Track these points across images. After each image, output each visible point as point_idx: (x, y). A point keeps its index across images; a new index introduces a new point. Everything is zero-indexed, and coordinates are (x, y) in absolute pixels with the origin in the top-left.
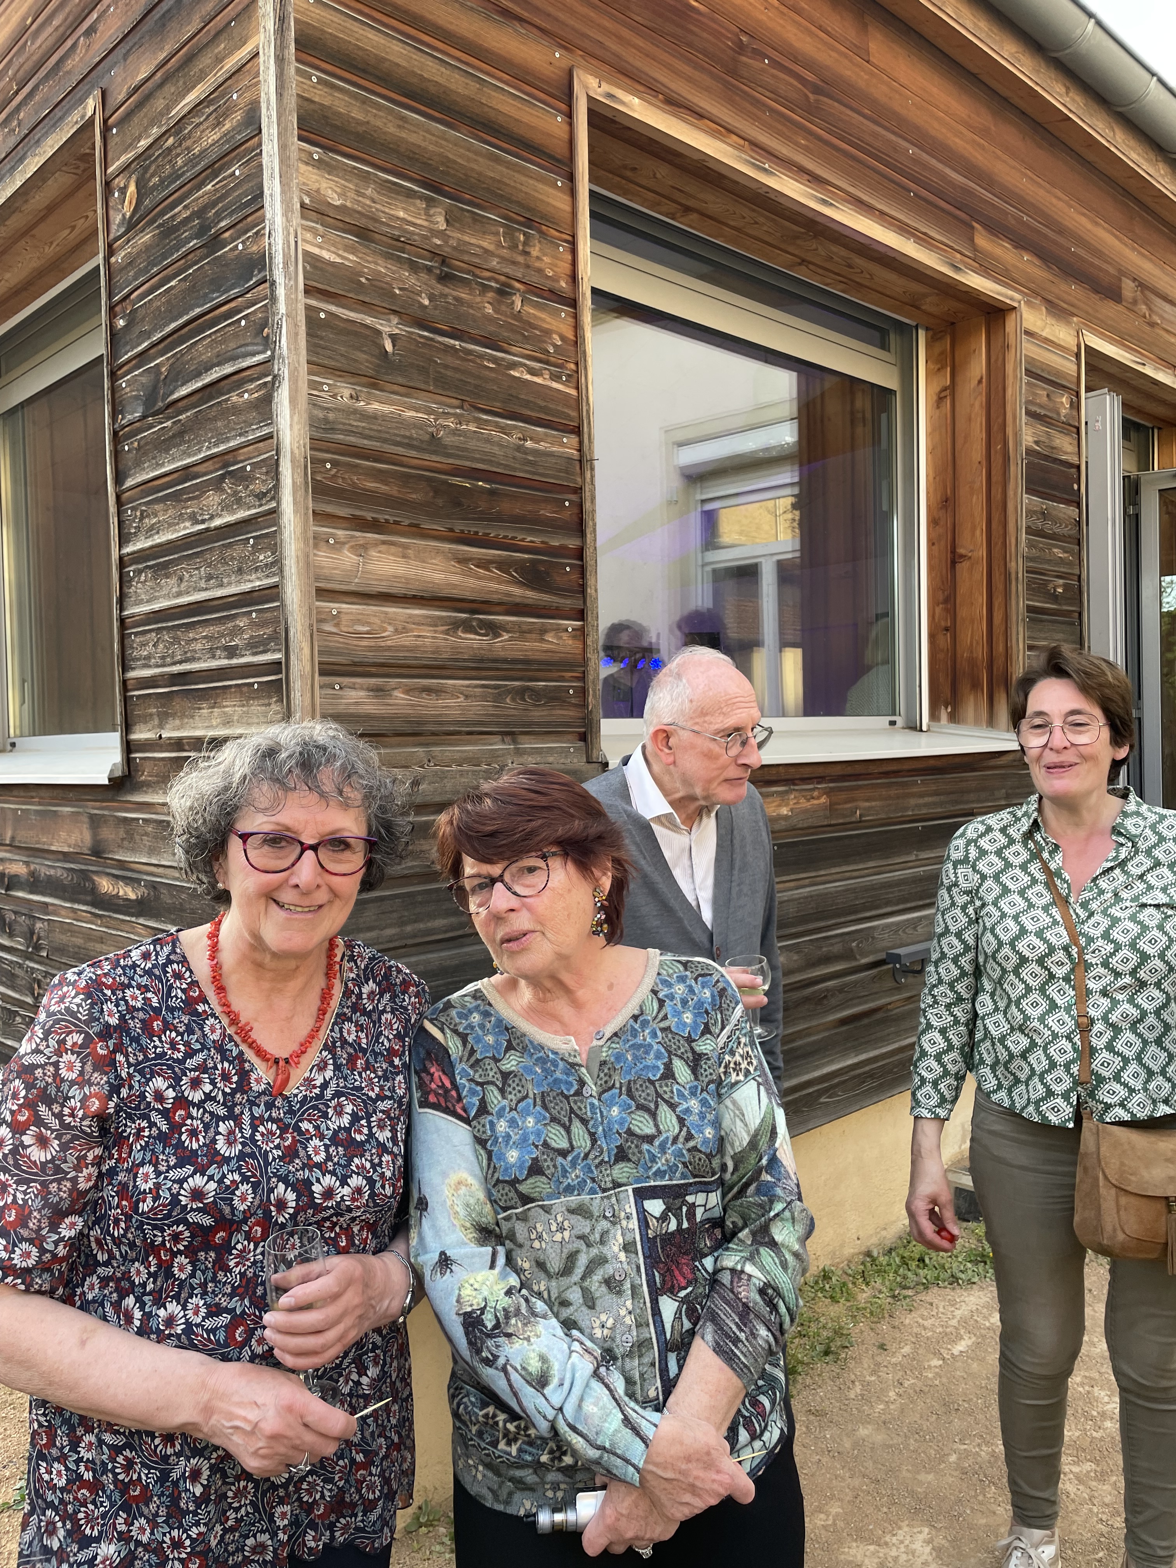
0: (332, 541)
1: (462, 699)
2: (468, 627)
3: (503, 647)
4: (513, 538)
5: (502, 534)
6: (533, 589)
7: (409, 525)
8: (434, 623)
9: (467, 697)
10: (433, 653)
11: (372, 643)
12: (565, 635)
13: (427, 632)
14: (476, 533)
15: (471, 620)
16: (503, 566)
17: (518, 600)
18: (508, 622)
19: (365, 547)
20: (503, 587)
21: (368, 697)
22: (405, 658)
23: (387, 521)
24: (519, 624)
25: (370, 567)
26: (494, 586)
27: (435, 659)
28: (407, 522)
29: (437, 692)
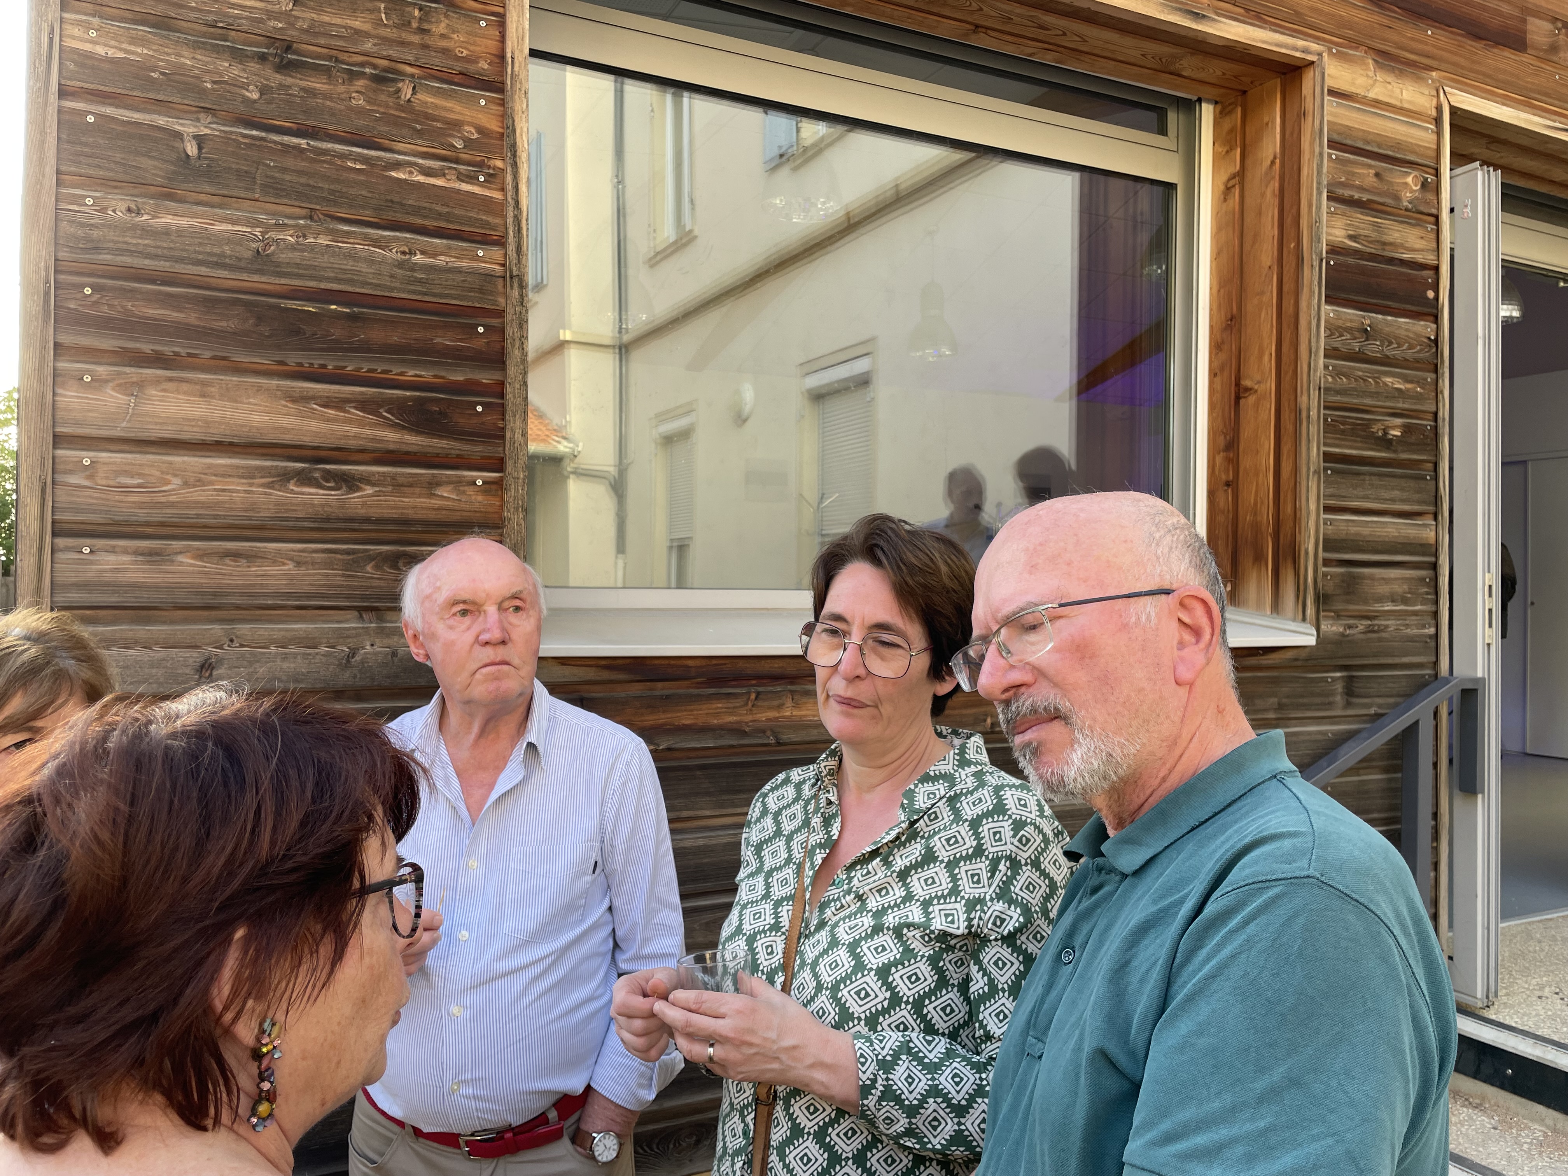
0: (87, 379)
1: (291, 565)
2: (305, 479)
3: (364, 504)
4: (384, 372)
5: (366, 367)
6: (419, 433)
7: (214, 358)
8: (249, 474)
9: (299, 564)
10: (246, 511)
11: (146, 498)
12: (470, 490)
13: (238, 486)
14: (324, 366)
15: (311, 471)
16: (364, 405)
17: (392, 447)
18: (373, 474)
19: (141, 385)
20: (367, 432)
21: (135, 562)
22: (198, 516)
23: (176, 354)
24: (393, 477)
25: (147, 408)
26: (354, 430)
27: (249, 518)
28: (208, 354)
29: (251, 557)
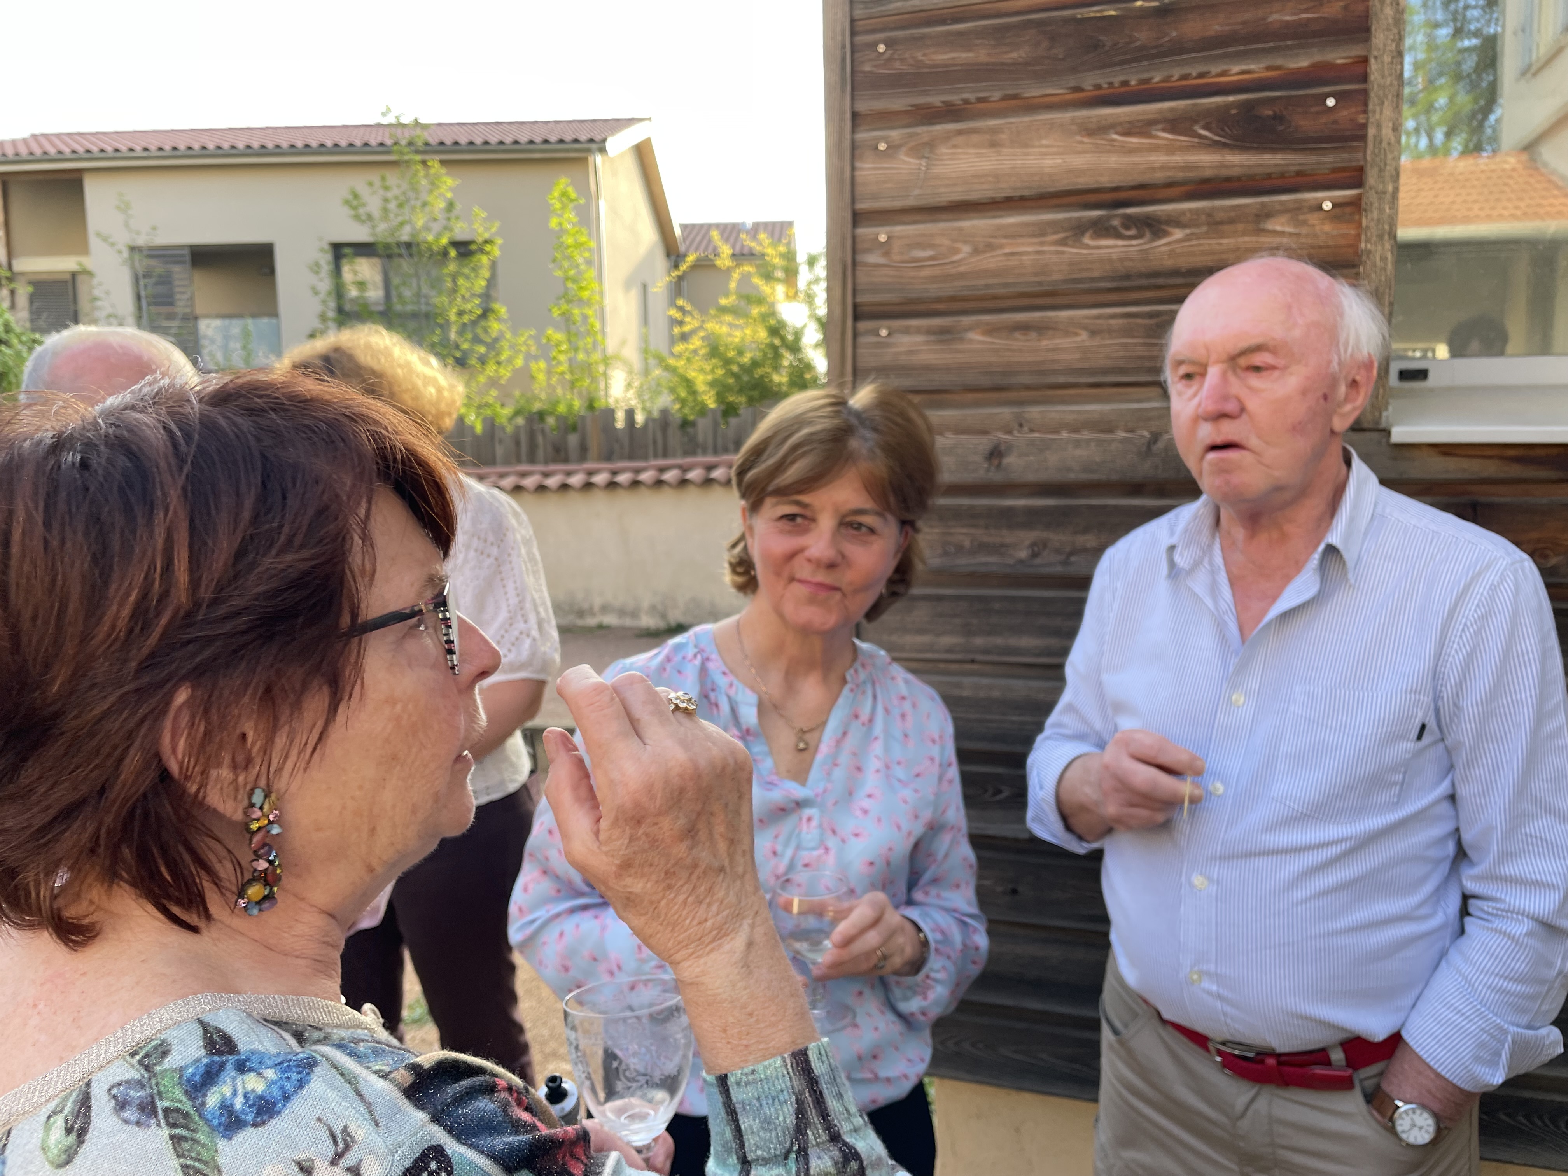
0: (882, 146)
1: (1084, 335)
2: (1101, 229)
3: (1172, 254)
4: (1201, 75)
5: (1177, 73)
6: (1244, 149)
7: (1005, 98)
8: (1041, 230)
9: (1094, 333)
10: (1036, 274)
11: (936, 271)
12: (1314, 219)
13: (1027, 247)
14: (1125, 83)
15: (1109, 218)
16: (1174, 124)
17: (1208, 173)
18: (1183, 213)
19: (931, 145)
20: (1178, 158)
21: (928, 342)
22: (988, 286)
23: (966, 102)
24: (1209, 214)
25: (938, 170)
26: (1159, 158)
27: (1040, 283)
28: (997, 95)
29: (1041, 329)
